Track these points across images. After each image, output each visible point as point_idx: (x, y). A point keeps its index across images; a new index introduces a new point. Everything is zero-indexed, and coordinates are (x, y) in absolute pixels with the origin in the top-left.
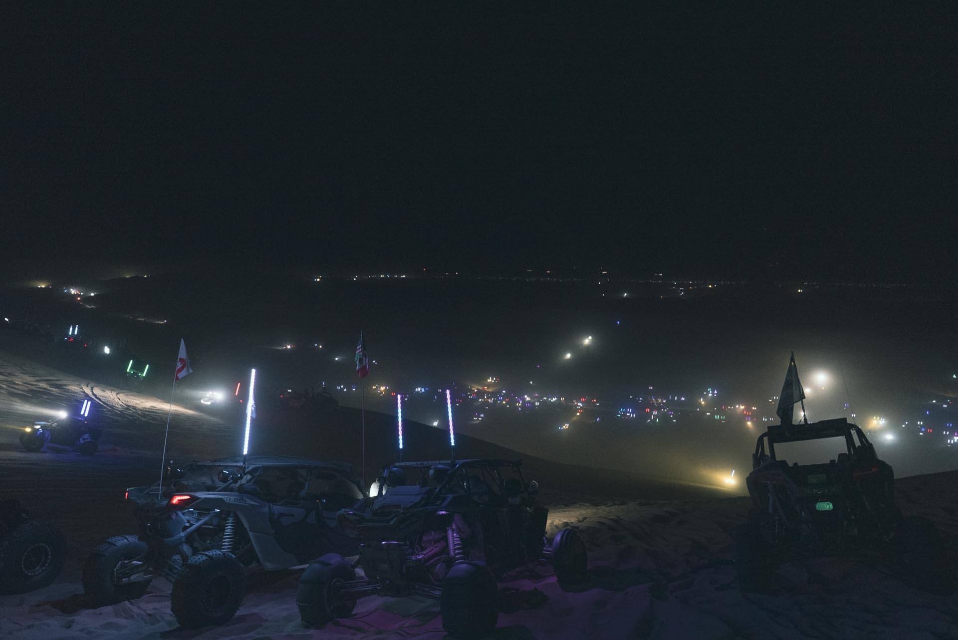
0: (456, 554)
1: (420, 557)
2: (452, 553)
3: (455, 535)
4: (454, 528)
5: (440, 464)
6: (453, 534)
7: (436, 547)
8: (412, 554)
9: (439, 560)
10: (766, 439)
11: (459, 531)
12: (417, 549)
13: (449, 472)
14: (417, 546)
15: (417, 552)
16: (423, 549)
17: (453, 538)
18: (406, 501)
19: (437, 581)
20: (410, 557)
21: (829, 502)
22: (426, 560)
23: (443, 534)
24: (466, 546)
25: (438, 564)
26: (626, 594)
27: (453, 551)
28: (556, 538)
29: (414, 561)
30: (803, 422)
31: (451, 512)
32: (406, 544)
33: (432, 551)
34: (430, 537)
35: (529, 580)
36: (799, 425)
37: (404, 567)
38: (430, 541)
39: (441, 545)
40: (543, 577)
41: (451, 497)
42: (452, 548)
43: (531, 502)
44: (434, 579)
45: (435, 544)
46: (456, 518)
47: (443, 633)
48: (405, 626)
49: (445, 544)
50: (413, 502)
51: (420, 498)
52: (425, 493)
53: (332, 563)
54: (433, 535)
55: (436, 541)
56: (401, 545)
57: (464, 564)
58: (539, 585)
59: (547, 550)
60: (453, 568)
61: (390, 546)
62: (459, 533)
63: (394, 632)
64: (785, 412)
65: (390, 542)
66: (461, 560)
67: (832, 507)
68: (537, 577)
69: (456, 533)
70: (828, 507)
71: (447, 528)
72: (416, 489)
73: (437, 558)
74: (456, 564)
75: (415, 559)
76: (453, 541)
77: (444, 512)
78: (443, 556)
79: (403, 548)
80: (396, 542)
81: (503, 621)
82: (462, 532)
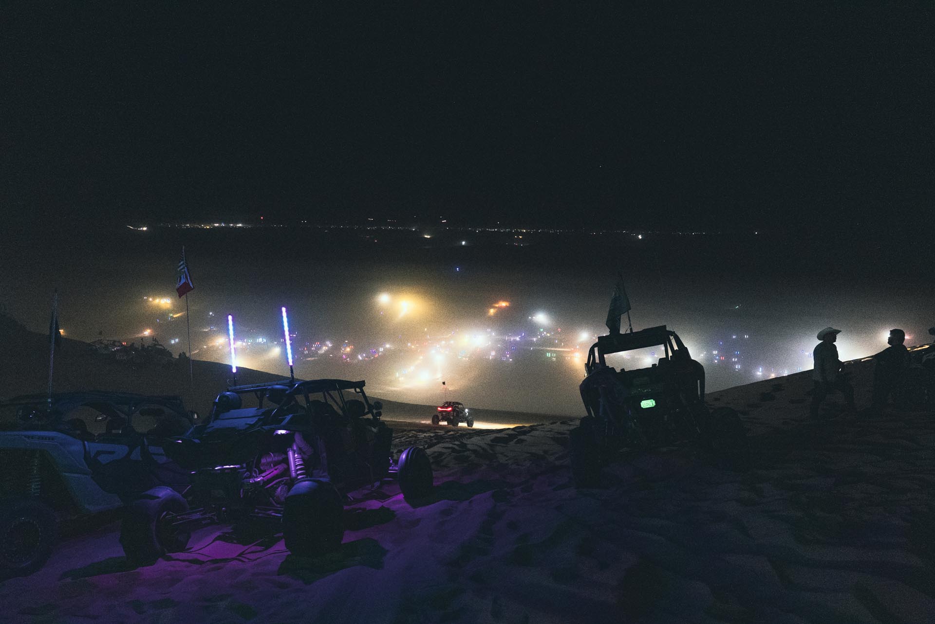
0: (298, 475)
1: (259, 480)
2: (294, 474)
3: (296, 455)
4: (295, 449)
5: (277, 384)
6: (294, 455)
7: (276, 470)
8: (251, 477)
9: (279, 482)
10: (596, 349)
11: (300, 451)
12: (255, 472)
13: (287, 392)
14: (255, 469)
15: (255, 475)
16: (261, 472)
17: (294, 459)
18: (241, 424)
19: (278, 504)
20: (248, 480)
21: (652, 400)
22: (266, 483)
23: (284, 456)
24: (308, 466)
25: (279, 487)
26: (470, 502)
27: (295, 472)
28: (401, 456)
29: (252, 483)
30: (629, 332)
31: (291, 431)
32: (242, 468)
33: (271, 474)
34: (269, 460)
35: (376, 499)
36: (626, 334)
37: (242, 491)
38: (269, 464)
39: (281, 467)
40: (389, 497)
41: (288, 418)
42: (293, 469)
43: (376, 422)
44: (275, 502)
45: (274, 466)
46: (298, 438)
47: (286, 554)
48: (245, 553)
49: (285, 466)
50: (248, 424)
51: (257, 419)
52: (261, 415)
53: (160, 495)
54: (273, 457)
55: (276, 464)
56: (238, 468)
57: (307, 482)
58: (386, 503)
59: (393, 469)
60: (295, 487)
61: (226, 471)
62: (300, 454)
63: (234, 559)
64: (613, 324)
65: (224, 467)
66: (303, 479)
67: (654, 404)
68: (384, 497)
69: (298, 454)
70: (651, 404)
71: (288, 449)
72: (252, 411)
73: (277, 481)
74: (298, 483)
75: (254, 482)
76: (295, 462)
77: (283, 432)
78: (284, 478)
79: (239, 472)
80: (232, 466)
81: (349, 537)
82: (304, 453)
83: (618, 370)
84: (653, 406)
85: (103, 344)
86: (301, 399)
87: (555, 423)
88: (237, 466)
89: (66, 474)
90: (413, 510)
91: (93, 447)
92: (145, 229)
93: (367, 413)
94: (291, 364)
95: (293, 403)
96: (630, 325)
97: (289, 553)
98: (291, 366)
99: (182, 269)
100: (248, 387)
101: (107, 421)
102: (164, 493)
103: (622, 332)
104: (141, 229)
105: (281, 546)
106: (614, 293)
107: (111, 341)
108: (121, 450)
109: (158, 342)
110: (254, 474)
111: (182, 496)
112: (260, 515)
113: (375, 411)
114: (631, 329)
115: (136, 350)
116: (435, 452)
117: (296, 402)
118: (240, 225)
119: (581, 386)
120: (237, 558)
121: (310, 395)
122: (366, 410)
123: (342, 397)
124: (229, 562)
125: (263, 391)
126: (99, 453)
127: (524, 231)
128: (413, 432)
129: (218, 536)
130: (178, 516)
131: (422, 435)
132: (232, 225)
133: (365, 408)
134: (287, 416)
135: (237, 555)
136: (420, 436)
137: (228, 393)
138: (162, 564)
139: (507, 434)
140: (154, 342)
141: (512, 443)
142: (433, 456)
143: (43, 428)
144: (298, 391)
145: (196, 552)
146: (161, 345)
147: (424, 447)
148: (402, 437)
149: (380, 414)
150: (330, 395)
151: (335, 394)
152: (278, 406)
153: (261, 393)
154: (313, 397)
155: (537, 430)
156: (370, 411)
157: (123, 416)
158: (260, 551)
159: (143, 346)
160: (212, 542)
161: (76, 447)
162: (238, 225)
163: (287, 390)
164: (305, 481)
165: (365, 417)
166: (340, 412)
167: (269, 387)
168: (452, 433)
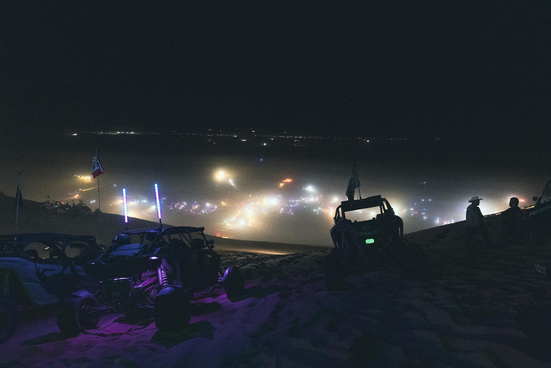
0: (164, 283)
1: (140, 286)
2: (161, 283)
3: (163, 272)
4: (162, 268)
5: (152, 230)
6: (162, 271)
7: (150, 280)
8: (135, 284)
9: (152, 288)
11: (165, 269)
12: (138, 282)
13: (158, 234)
14: (138, 280)
16: (142, 281)
17: (161, 274)
18: (130, 253)
19: (151, 301)
20: (134, 286)
21: (372, 239)
22: (144, 288)
23: (155, 272)
24: (170, 278)
25: (152, 290)
26: (266, 299)
27: (162, 282)
28: (225, 272)
29: (136, 288)
30: (359, 199)
31: (159, 257)
32: (130, 279)
33: (148, 283)
34: (147, 274)
35: (210, 297)
36: (357, 200)
37: (130, 293)
38: (146, 277)
39: (154, 279)
40: (219, 295)
41: (158, 249)
42: (161, 280)
43: (211, 252)
44: (150, 300)
45: (150, 278)
46: (164, 261)
47: (156, 330)
48: (132, 329)
49: (156, 278)
50: (134, 253)
51: (139, 251)
52: (143, 248)
53: (81, 296)
54: (149, 273)
55: (151, 277)
56: (128, 280)
57: (169, 288)
58: (216, 300)
59: (221, 279)
60: (162, 290)
61: (121, 281)
62: (165, 271)
63: (125, 333)
64: (350, 194)
65: (120, 279)
66: (167, 286)
67: (373, 241)
68: (215, 296)
69: (164, 271)
70: (372, 242)
71: (158, 268)
72: (136, 245)
73: (152, 287)
74: (164, 288)
75: (137, 287)
76: (162, 276)
77: (155, 258)
78: (155, 285)
79: (129, 282)
80: (124, 278)
81: (194, 320)
82: (167, 270)
83: (353, 222)
84: (373, 242)
85: (50, 203)
86: (166, 238)
87: (318, 251)
88: (127, 278)
89: (26, 283)
90: (232, 303)
91: (42, 267)
92: (75, 135)
93: (206, 246)
94: (160, 217)
95: (162, 240)
96: (360, 195)
97: (158, 330)
98: (160, 219)
99: (96, 161)
100: (134, 231)
101: (50, 251)
102: (84, 294)
103: (355, 199)
104: (73, 135)
105: (153, 325)
106: (350, 177)
107: (55, 201)
108: (58, 268)
109: (83, 202)
110: (137, 283)
111: (94, 295)
112: (141, 307)
113: (210, 245)
114: (361, 197)
115: (70, 207)
116: (247, 268)
117: (164, 239)
118: (133, 133)
119: (331, 231)
120: (127, 332)
121: (171, 235)
122: (205, 245)
123: (190, 237)
124: (122, 335)
125: (144, 233)
126: (45, 270)
127: (301, 137)
128: (234, 256)
129: (116, 320)
130: (93, 308)
131: (239, 258)
132: (128, 133)
133: (204, 243)
134: (158, 248)
135: (127, 331)
136: (238, 259)
137: (123, 235)
138: (82, 337)
139: (288, 258)
140: (80, 202)
141: (292, 263)
142: (245, 271)
143: (11, 255)
144: (164, 233)
145: (103, 329)
146: (84, 204)
147: (240, 265)
148: (227, 260)
149: (213, 247)
150: (183, 236)
151: (186, 235)
152: (152, 242)
153: (142, 235)
154: (173, 237)
155: (306, 255)
156: (207, 245)
157: (60, 248)
158: (140, 329)
159: (74, 205)
160: (113, 323)
161: (32, 266)
162: (131, 133)
163: (158, 233)
164: (168, 287)
165: (204, 249)
166: (189, 246)
167: (147, 231)
168: (257, 257)
